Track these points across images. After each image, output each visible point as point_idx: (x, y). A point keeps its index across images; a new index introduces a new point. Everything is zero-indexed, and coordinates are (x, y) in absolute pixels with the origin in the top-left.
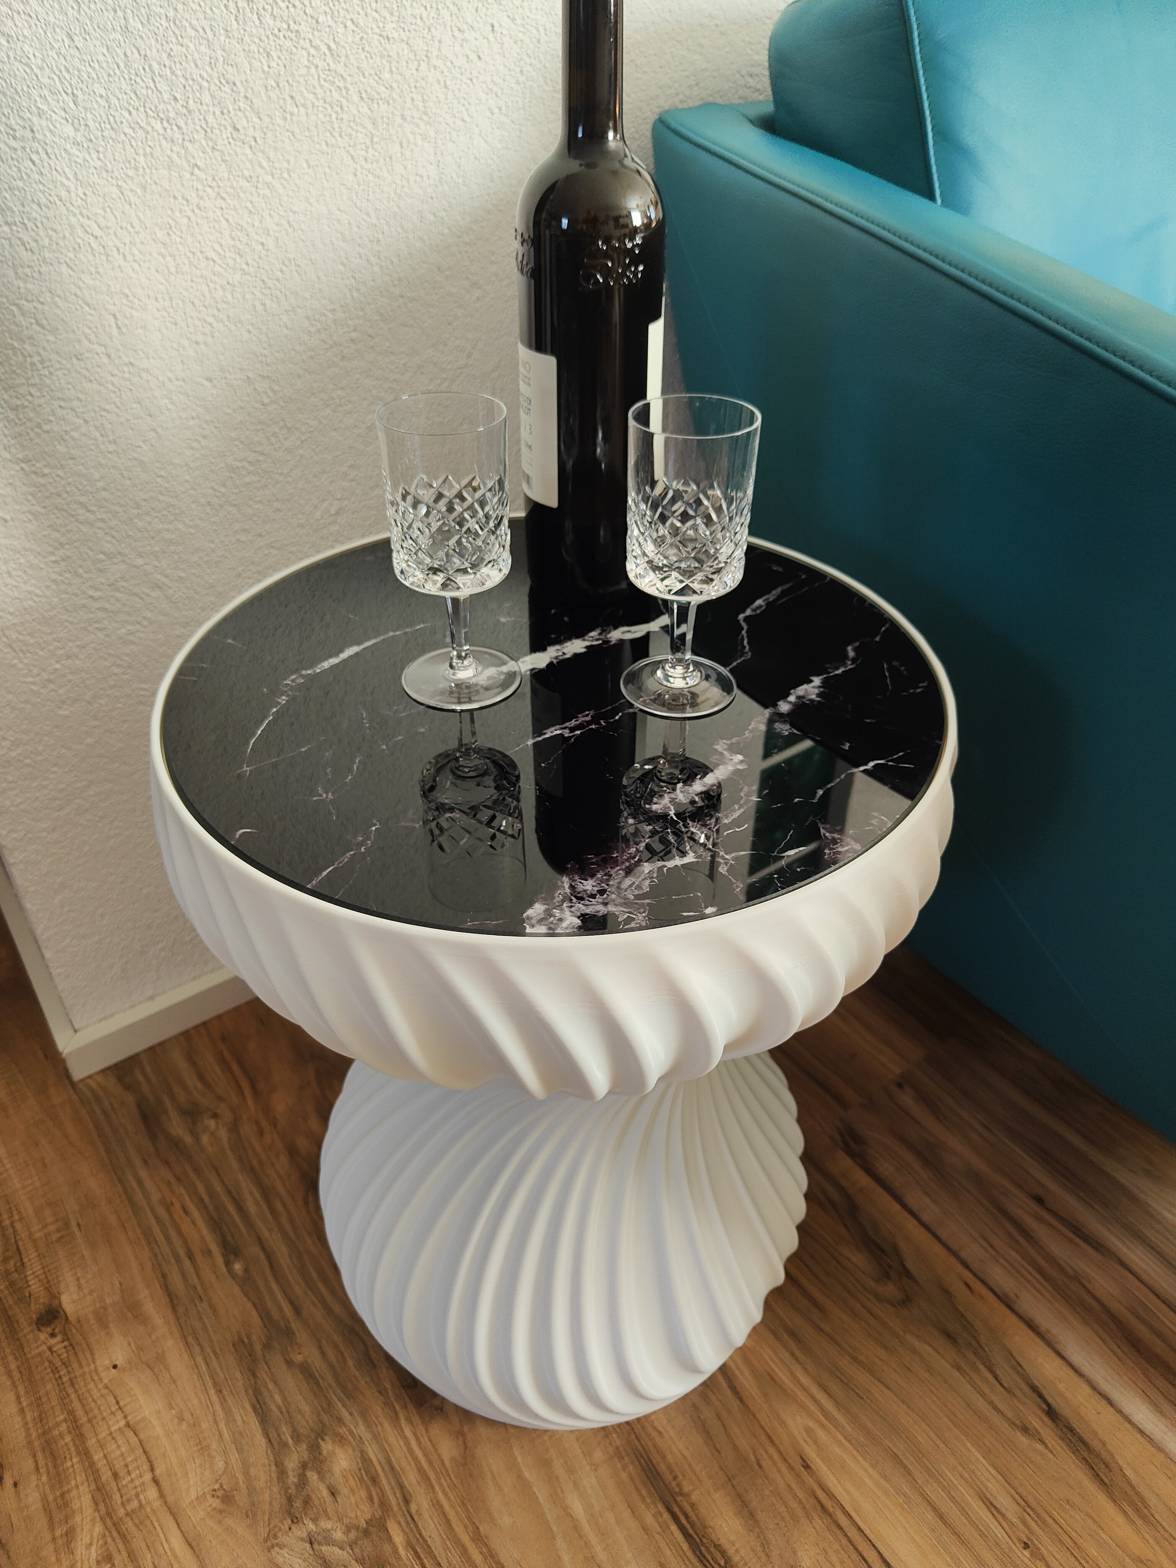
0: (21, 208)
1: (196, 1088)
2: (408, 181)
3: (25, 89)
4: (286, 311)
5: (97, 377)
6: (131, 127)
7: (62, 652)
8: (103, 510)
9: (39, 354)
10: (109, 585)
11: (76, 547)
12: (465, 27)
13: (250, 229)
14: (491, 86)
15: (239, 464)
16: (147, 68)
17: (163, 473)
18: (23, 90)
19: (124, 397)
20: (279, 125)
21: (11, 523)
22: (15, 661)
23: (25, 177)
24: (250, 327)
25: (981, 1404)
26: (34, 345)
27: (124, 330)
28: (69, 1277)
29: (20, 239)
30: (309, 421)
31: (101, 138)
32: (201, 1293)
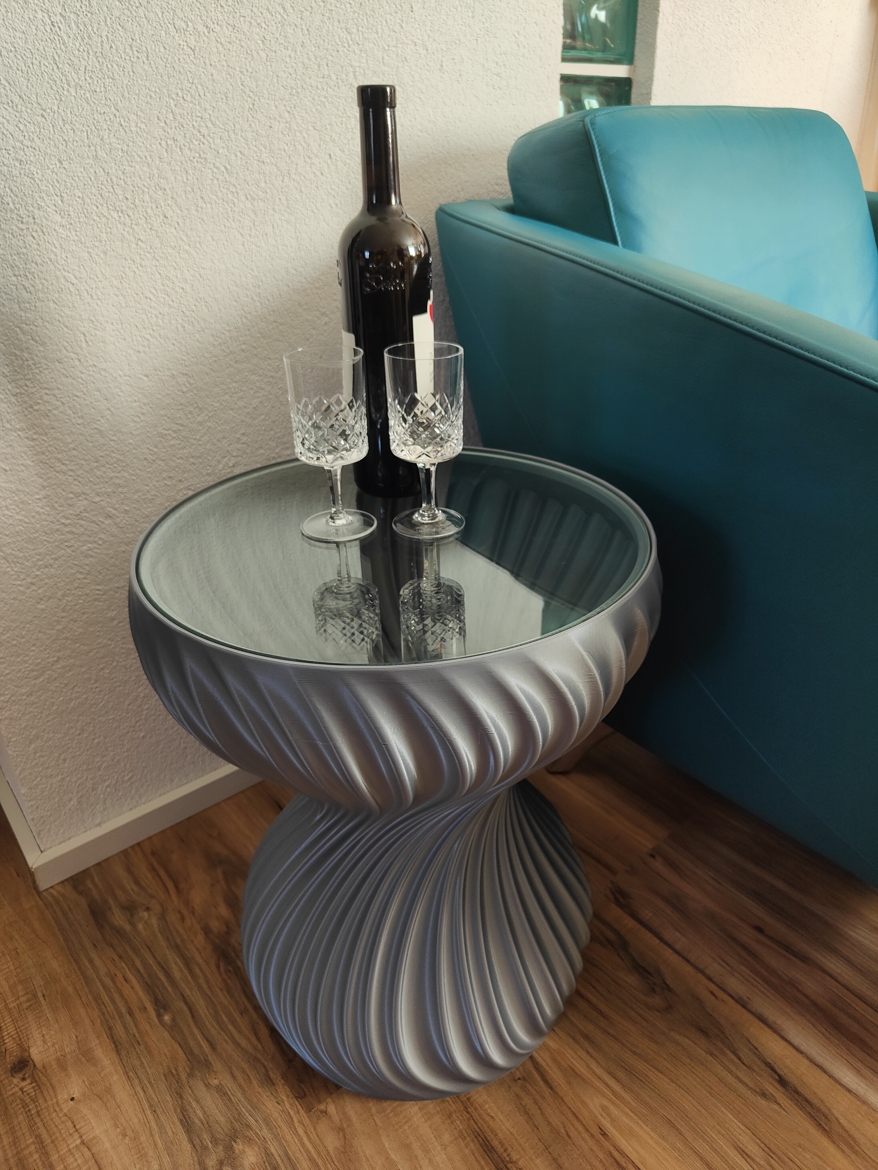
0: (24, 266)
1: (133, 890)
2: (278, 249)
3: (30, 193)
4: (199, 331)
5: (72, 374)
6: (98, 216)
7: (41, 563)
8: (73, 463)
9: (33, 359)
10: (75, 515)
11: (53, 489)
12: (312, 156)
13: (174, 279)
14: (330, 191)
15: (166, 432)
16: (109, 180)
17: (114, 438)
18: (29, 194)
19: (89, 387)
20: (194, 215)
21: (10, 472)
22: (9, 569)
23: (28, 246)
24: (174, 342)
25: (730, 1079)
26: (30, 354)
27: (90, 343)
28: (36, 1034)
29: (23, 285)
30: (213, 403)
31: (78, 223)
32: (139, 1040)
